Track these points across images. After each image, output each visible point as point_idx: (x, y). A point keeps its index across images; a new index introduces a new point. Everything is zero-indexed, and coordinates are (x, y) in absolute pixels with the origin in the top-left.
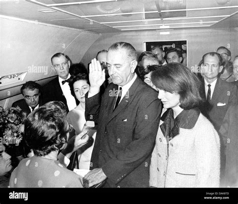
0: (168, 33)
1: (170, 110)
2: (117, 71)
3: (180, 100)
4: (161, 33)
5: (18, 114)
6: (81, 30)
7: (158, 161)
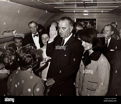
0: (87, 14)
1: (88, 51)
2: (63, 31)
3: (93, 46)
4: (84, 14)
5: (11, 50)
6: (44, 11)
7: (80, 75)
